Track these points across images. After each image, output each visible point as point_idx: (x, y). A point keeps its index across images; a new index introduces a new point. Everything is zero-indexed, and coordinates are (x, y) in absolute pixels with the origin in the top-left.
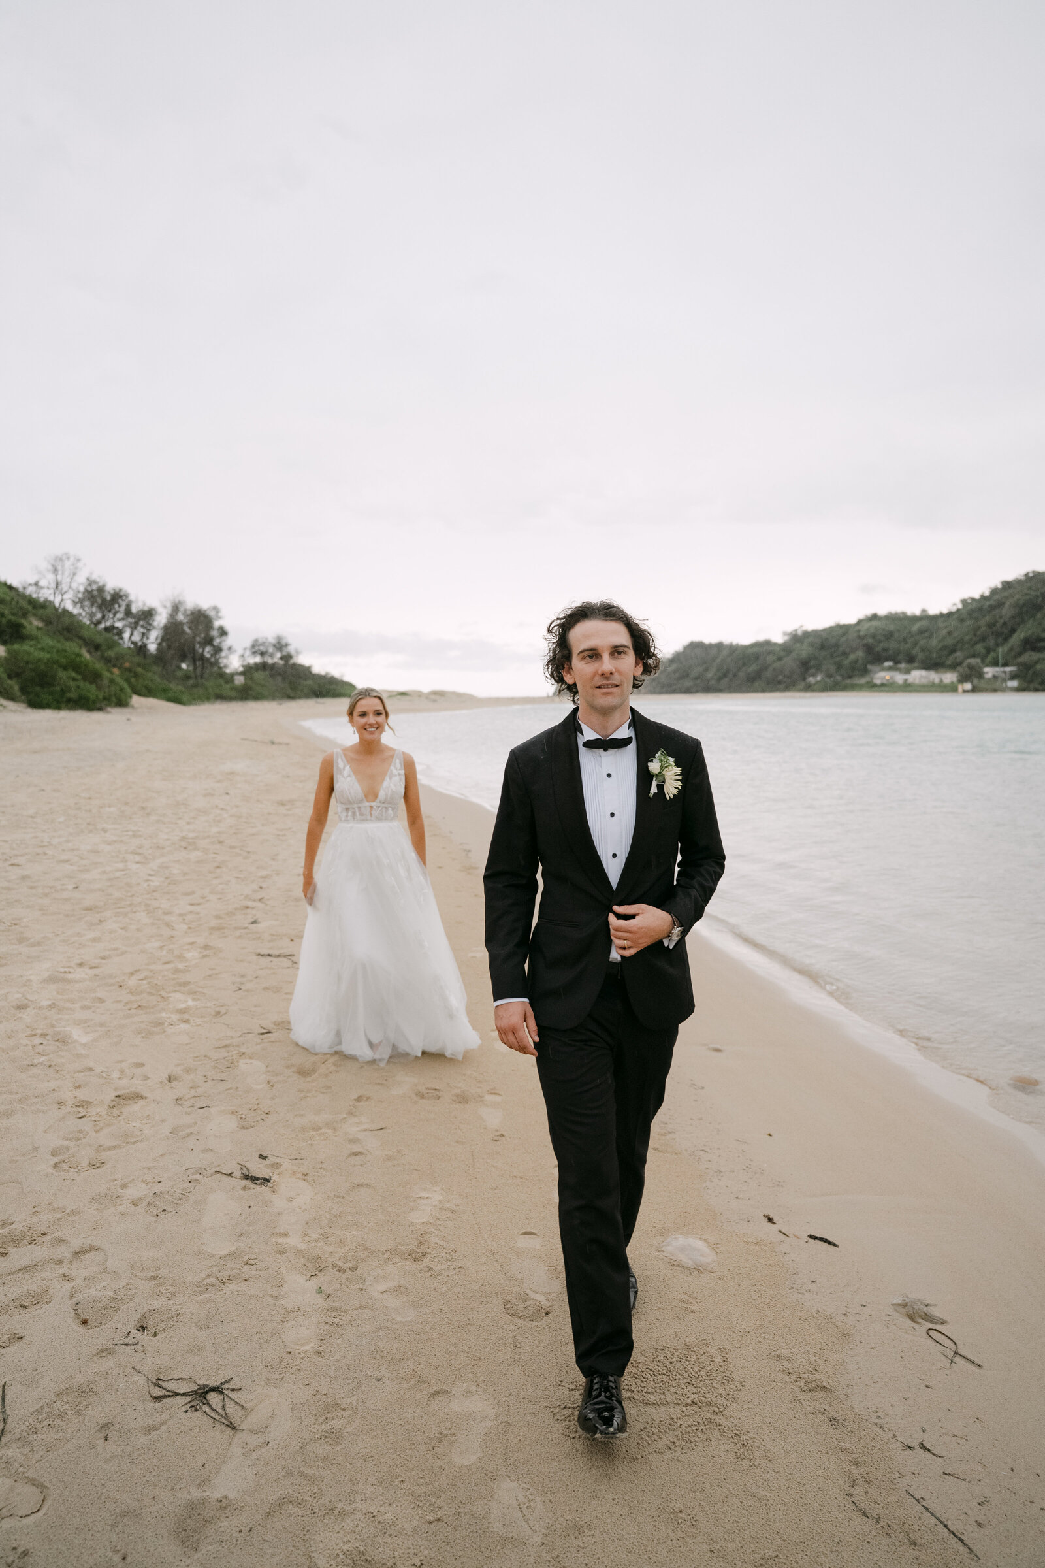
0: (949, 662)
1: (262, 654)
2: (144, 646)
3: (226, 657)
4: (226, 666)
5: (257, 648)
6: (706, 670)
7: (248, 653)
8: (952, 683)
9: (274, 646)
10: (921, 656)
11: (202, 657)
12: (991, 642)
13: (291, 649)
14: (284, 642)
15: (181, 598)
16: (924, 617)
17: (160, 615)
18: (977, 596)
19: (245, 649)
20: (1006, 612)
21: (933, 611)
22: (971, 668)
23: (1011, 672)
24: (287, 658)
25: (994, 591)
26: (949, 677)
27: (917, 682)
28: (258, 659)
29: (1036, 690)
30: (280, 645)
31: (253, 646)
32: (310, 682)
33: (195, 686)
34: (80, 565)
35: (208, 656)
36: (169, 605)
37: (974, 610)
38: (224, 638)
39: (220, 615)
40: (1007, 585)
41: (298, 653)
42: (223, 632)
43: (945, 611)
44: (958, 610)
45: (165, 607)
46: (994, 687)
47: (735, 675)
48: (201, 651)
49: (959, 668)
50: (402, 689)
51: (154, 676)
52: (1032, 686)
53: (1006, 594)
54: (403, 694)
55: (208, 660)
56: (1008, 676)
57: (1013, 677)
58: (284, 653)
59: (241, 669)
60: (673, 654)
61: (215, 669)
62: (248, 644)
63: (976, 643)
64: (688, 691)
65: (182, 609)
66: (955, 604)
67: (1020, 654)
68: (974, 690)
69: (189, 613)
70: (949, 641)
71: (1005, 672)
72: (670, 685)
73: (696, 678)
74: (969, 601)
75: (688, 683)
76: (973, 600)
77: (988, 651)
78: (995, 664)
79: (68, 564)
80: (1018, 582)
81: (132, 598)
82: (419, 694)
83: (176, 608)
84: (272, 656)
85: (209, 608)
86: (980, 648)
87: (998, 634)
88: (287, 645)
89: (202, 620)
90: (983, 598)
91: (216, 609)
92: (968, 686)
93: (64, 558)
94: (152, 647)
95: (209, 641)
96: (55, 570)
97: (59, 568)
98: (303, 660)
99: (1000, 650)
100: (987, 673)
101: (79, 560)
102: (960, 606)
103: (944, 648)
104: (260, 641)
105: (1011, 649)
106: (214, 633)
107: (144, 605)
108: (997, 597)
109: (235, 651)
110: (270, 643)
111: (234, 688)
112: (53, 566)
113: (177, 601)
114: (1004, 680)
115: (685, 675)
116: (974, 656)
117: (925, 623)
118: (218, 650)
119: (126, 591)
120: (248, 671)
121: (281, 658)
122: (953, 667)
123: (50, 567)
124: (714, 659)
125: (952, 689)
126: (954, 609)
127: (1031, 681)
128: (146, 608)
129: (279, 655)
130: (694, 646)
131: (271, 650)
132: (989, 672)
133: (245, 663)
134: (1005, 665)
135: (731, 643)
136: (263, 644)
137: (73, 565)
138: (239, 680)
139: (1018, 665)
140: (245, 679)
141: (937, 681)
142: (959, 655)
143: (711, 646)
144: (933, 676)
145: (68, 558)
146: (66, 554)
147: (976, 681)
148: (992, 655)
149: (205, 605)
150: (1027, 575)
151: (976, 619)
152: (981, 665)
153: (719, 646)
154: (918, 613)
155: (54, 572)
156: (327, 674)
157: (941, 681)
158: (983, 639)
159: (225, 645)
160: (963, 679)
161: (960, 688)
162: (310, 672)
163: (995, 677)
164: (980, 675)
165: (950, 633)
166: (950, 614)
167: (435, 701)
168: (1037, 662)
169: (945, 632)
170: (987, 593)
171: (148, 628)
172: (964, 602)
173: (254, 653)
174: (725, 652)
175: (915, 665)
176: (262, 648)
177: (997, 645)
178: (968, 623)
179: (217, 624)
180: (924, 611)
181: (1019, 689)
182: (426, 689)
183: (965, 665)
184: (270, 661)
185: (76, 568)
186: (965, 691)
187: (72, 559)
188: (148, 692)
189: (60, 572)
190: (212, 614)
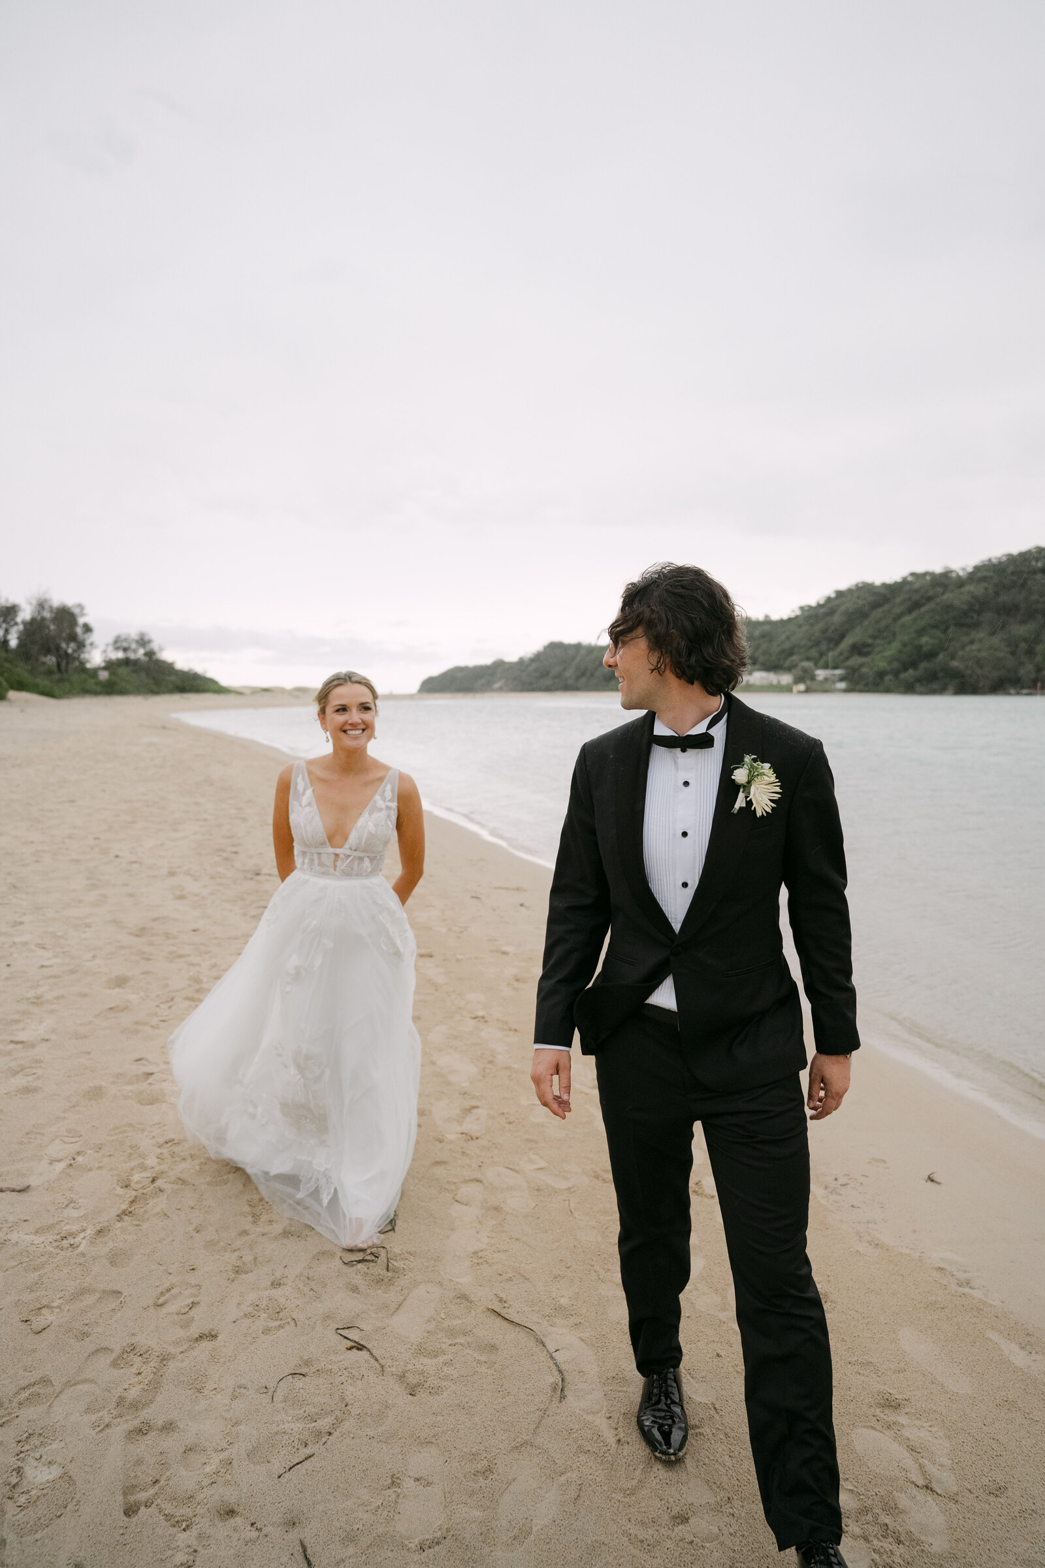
0: (787, 663)
1: (125, 650)
2: (5, 642)
3: (89, 652)
4: (88, 661)
5: (119, 645)
6: (565, 669)
7: (110, 648)
8: (788, 684)
9: (137, 642)
10: (761, 659)
11: (66, 653)
12: (824, 647)
13: (155, 646)
14: (146, 638)
15: (48, 597)
16: (768, 622)
17: (24, 611)
18: (813, 603)
19: (107, 645)
20: (837, 619)
21: (775, 617)
22: (805, 671)
23: (839, 675)
24: (150, 654)
25: (829, 599)
26: (786, 679)
27: (758, 683)
28: (120, 655)
29: (861, 691)
30: (143, 641)
31: (116, 642)
32: (173, 678)
33: (61, 680)
35: (70, 651)
36: (34, 601)
37: (811, 615)
38: (89, 634)
39: (86, 611)
40: (840, 594)
41: (161, 649)
42: (88, 629)
43: (785, 617)
44: (797, 617)
45: (31, 604)
46: (825, 688)
47: (592, 675)
48: (64, 645)
49: (794, 671)
50: (265, 685)
51: (21, 670)
52: (858, 687)
53: (838, 602)
54: (266, 690)
55: (71, 655)
56: (837, 678)
57: (842, 679)
58: (148, 649)
59: (103, 665)
60: (534, 654)
61: (77, 663)
62: (110, 639)
63: (811, 648)
64: (548, 689)
65: (46, 607)
66: (793, 611)
67: (847, 658)
68: (808, 691)
69: (55, 611)
70: (787, 645)
71: (834, 675)
72: (531, 684)
73: (555, 677)
74: (806, 608)
75: (547, 682)
76: (810, 607)
77: (822, 654)
78: (826, 667)
80: (850, 591)
82: (282, 691)
83: (41, 605)
84: (135, 651)
85: (73, 606)
86: (814, 653)
87: (830, 640)
88: (150, 641)
89: (66, 617)
90: (819, 606)
91: (81, 607)
92: (802, 687)
94: (13, 643)
95: (73, 637)
98: (167, 656)
99: (830, 654)
100: (819, 675)
102: (798, 613)
103: (783, 651)
104: (123, 637)
105: (841, 654)
106: (79, 630)
107: (7, 601)
108: (830, 605)
109: (96, 647)
110: (133, 640)
111: (99, 683)
113: (42, 598)
114: (834, 682)
115: (545, 674)
116: (808, 659)
117: (767, 628)
118: (81, 645)
120: (110, 665)
121: (146, 654)
122: (789, 669)
124: (573, 658)
125: (788, 689)
126: (793, 615)
127: (857, 683)
128: (9, 605)
129: (141, 651)
130: (554, 647)
131: (134, 646)
132: (821, 674)
133: (107, 659)
134: (835, 668)
135: (590, 644)
136: (126, 640)
138: (104, 675)
139: (847, 668)
140: (110, 674)
141: (775, 682)
142: (795, 658)
143: (570, 646)
144: (772, 678)
147: (809, 683)
148: (824, 658)
149: (70, 601)
150: (857, 585)
151: (812, 625)
152: (813, 668)
153: (578, 647)
154: (761, 618)
156: (190, 670)
157: (779, 682)
158: (817, 644)
159: (88, 642)
160: (798, 680)
161: (795, 688)
162: (173, 669)
163: (826, 679)
164: (813, 678)
165: (788, 638)
166: (790, 620)
167: (297, 697)
168: (862, 665)
169: (784, 637)
170: (822, 602)
171: (11, 624)
172: (802, 608)
173: (117, 649)
174: (583, 652)
175: (757, 667)
176: (125, 645)
177: (829, 650)
178: (804, 628)
179: (81, 621)
180: (767, 616)
181: (847, 691)
182: (289, 685)
183: (799, 668)
184: (132, 656)
186: (800, 692)
188: (21, 686)
190: (76, 611)
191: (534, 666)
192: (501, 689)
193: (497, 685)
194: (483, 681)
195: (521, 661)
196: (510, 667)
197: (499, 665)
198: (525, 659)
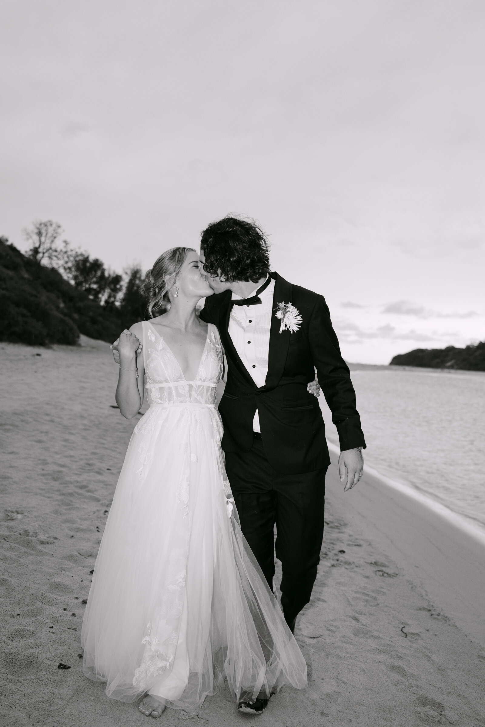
2: (113, 303)
15: (138, 268)
17: (123, 280)
34: (60, 230)
36: (129, 272)
45: (126, 273)
79: (51, 229)
81: (105, 267)
93: (48, 224)
94: (118, 304)
96: (40, 234)
97: (43, 231)
101: (59, 227)
107: (114, 273)
112: (38, 228)
113: (136, 270)
119: (101, 262)
123: (36, 231)
137: (54, 230)
145: (51, 225)
146: (50, 221)
155: (39, 234)
171: (115, 290)
185: (57, 233)
187: (54, 226)
189: (44, 235)
191: (480, 352)
192: (452, 367)
193: (449, 364)
194: (438, 360)
195: (468, 348)
196: (460, 351)
197: (450, 349)
198: (471, 347)
